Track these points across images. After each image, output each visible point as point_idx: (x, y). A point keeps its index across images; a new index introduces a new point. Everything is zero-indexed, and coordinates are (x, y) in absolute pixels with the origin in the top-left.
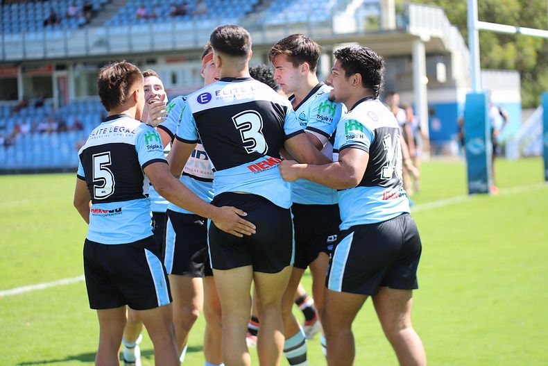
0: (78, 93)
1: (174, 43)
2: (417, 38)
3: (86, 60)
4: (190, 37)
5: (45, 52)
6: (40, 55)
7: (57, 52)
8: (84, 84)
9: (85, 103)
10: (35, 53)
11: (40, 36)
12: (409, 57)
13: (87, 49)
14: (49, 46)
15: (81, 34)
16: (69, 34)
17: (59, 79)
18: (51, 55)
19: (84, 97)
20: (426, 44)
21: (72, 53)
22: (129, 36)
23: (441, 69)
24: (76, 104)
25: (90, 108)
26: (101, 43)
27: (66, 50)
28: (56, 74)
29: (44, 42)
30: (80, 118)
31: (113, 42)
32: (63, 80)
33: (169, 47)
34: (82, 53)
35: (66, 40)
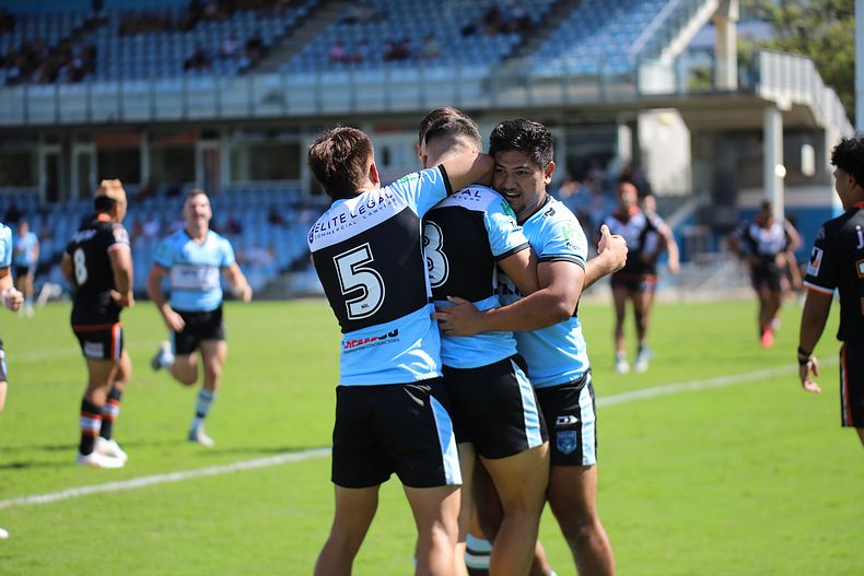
0: (234, 176)
1: (387, 101)
2: (772, 104)
3: (249, 125)
4: (412, 93)
5: (186, 109)
6: (176, 115)
7: (203, 110)
8: (244, 162)
9: (246, 192)
10: (170, 110)
11: (178, 85)
12: (759, 134)
13: (251, 106)
14: (192, 101)
15: (242, 84)
16: (223, 82)
17: (206, 153)
18: (194, 115)
19: (244, 182)
20: (784, 114)
21: (228, 113)
22: (318, 89)
23: (808, 154)
24: (232, 192)
25: (253, 199)
26: (274, 98)
27: (218, 107)
28: (202, 146)
29: (184, 94)
30: (237, 215)
31: (292, 98)
32: (211, 156)
33: (379, 107)
34: (243, 112)
35: (218, 92)
